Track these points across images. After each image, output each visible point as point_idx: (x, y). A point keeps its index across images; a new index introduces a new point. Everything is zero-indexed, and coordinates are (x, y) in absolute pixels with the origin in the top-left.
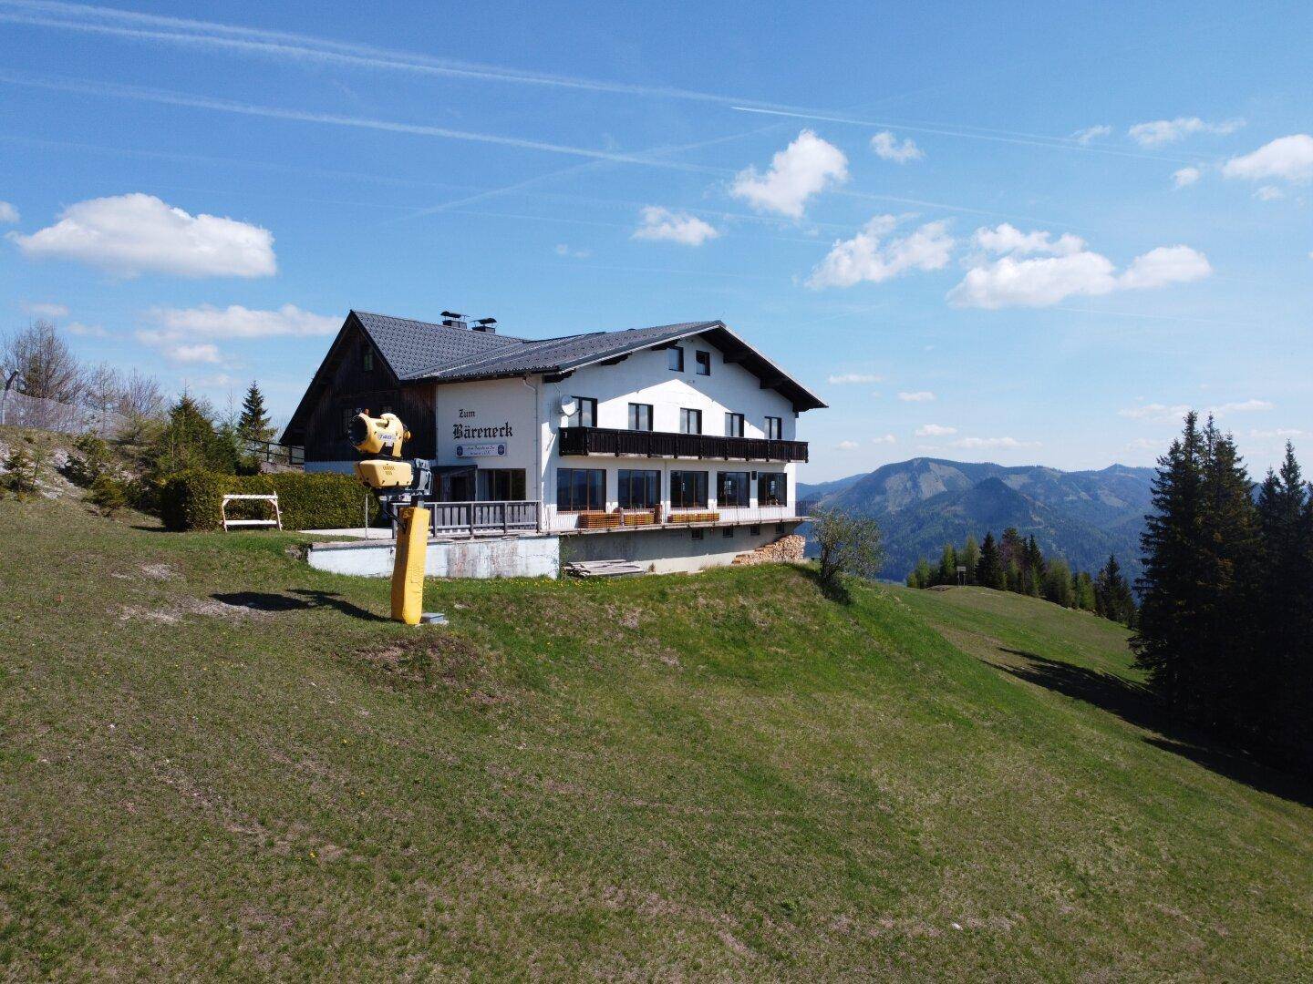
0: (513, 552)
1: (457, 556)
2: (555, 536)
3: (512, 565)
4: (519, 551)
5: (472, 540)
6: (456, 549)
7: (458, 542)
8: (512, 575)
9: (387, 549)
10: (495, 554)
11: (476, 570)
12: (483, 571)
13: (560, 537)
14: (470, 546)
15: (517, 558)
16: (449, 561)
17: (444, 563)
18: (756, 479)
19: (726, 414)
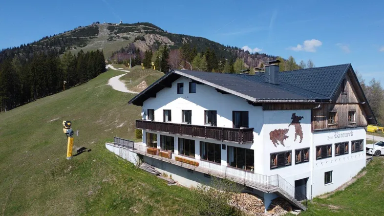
0: (129, 154)
3: (129, 158)
13: (136, 153)
16: (120, 152)
18: (225, 149)
19: (205, 111)
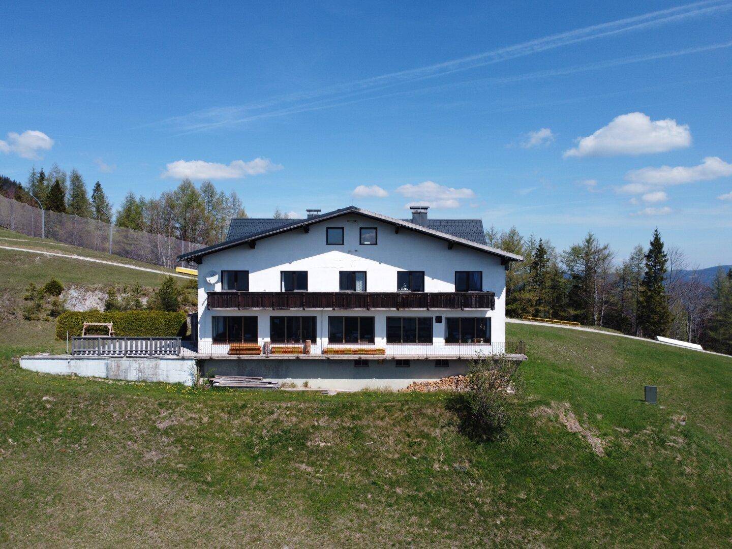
0: (156, 367)
1: (113, 367)
2: (192, 359)
3: (155, 374)
4: (160, 366)
5: (125, 358)
6: (113, 363)
7: (114, 359)
8: (155, 380)
9: (66, 361)
10: (141, 367)
11: (127, 376)
12: (133, 376)
13: (195, 360)
14: (123, 362)
15: (160, 371)
16: (107, 370)
17: (105, 371)
18: (441, 322)
19: (398, 272)
